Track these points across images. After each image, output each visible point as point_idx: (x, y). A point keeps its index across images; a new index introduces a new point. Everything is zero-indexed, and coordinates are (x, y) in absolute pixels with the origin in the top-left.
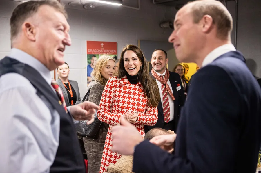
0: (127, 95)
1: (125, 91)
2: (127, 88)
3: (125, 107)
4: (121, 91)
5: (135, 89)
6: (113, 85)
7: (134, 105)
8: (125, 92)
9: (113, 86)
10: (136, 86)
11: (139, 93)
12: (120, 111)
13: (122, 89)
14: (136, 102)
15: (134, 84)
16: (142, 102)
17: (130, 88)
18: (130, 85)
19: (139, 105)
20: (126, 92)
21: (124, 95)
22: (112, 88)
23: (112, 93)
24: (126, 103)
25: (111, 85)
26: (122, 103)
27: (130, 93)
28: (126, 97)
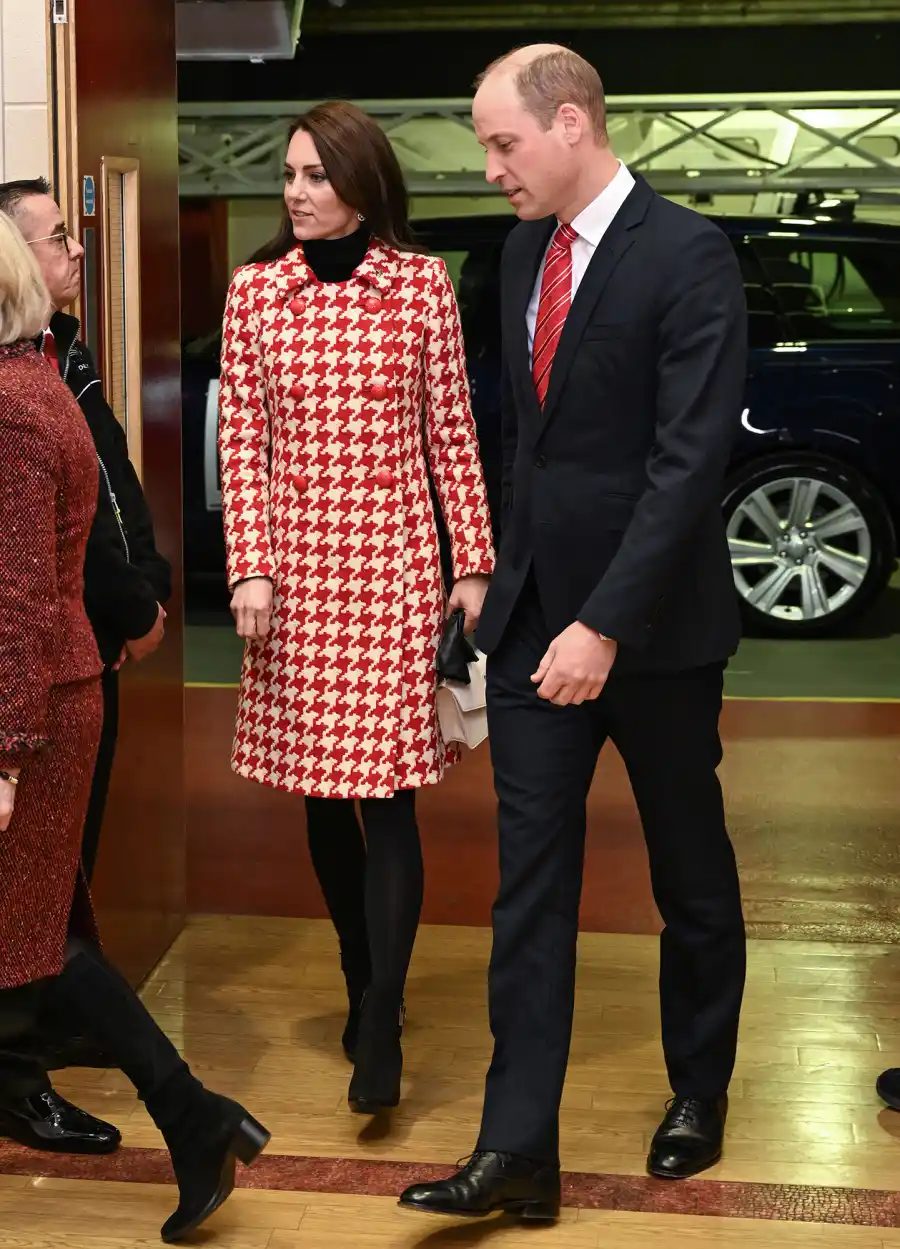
0: (309, 335)
1: (299, 317)
2: (308, 303)
3: (308, 392)
4: (283, 321)
5: (342, 302)
6: (250, 304)
7: (346, 376)
8: (299, 325)
9: (250, 308)
10: (344, 288)
11: (364, 318)
12: (291, 409)
13: (288, 315)
14: (354, 358)
15: (336, 281)
16: (382, 355)
17: (320, 302)
18: (321, 288)
19: (365, 369)
20: (305, 321)
21: (298, 339)
22: (249, 318)
23: (255, 338)
24: (309, 373)
25: (241, 304)
26: (292, 376)
27: (320, 324)
28: (307, 346)
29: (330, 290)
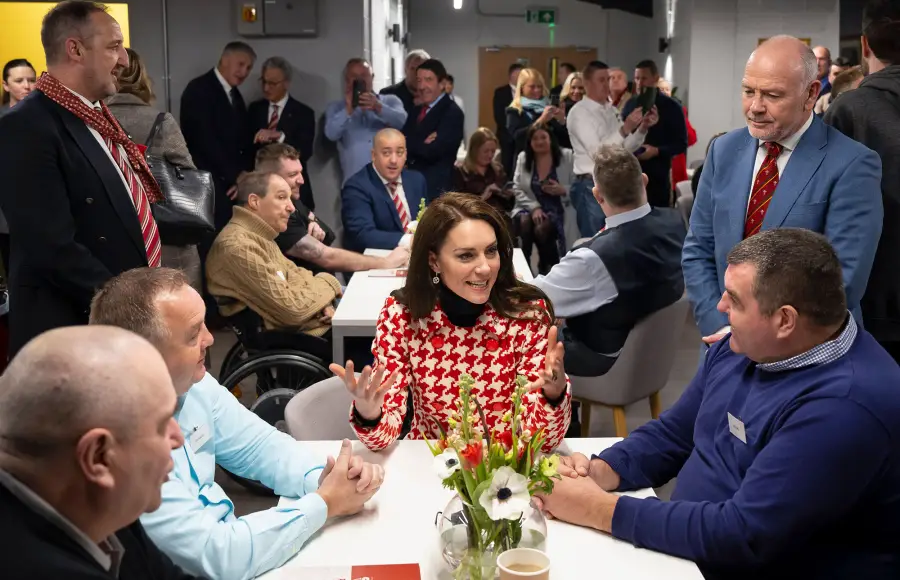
0: (446, 365)
1: (438, 350)
2: (444, 340)
4: (426, 351)
13: (429, 346)
15: (465, 326)
17: (454, 341)
18: (454, 330)
20: (443, 353)
21: (438, 367)
24: (447, 393)
27: (454, 357)
29: (460, 333)
